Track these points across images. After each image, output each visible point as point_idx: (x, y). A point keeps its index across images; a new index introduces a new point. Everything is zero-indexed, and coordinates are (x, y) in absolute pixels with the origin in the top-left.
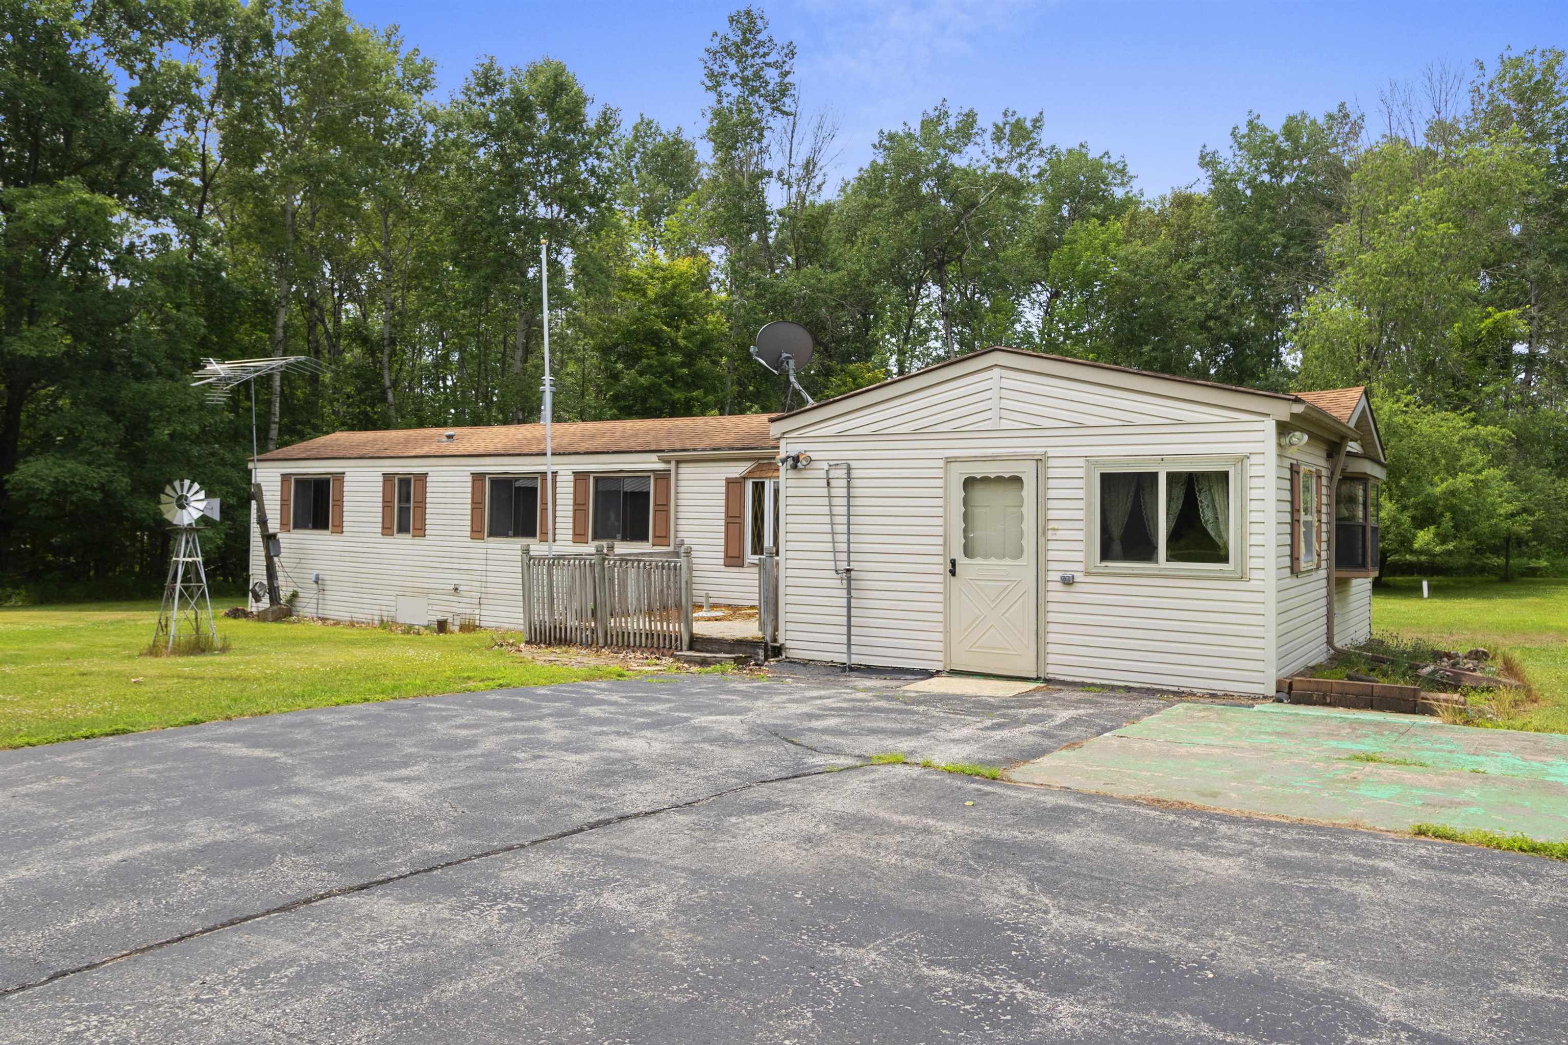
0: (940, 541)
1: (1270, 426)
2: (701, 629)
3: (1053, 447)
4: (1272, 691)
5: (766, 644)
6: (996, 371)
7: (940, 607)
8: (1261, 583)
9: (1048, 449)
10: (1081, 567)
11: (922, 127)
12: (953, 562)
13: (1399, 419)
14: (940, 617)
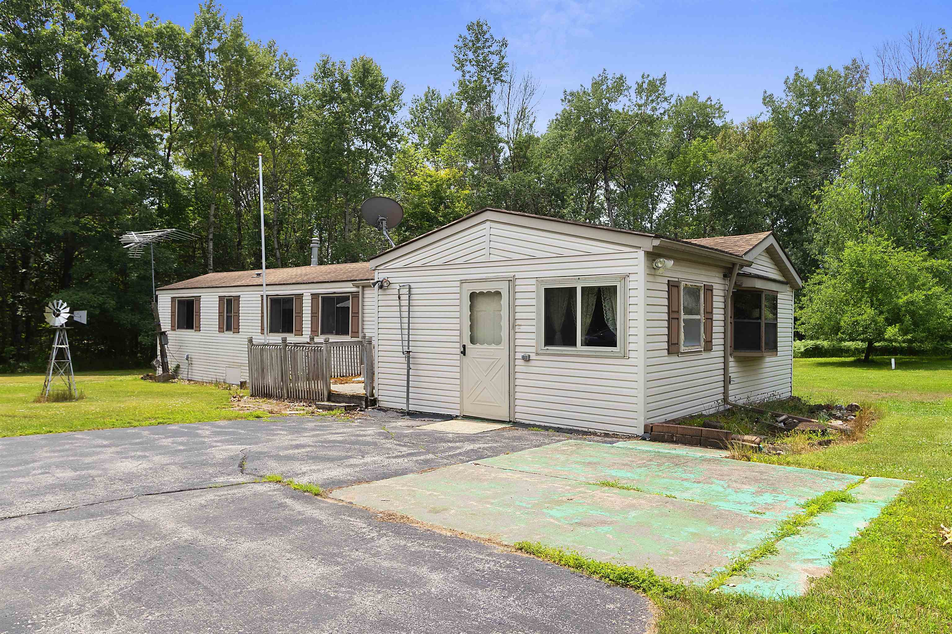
0: (458, 333)
1: (641, 255)
2: (336, 388)
3: (520, 272)
4: (641, 432)
5: (367, 398)
6: (488, 223)
7: (458, 375)
8: (636, 360)
9: (516, 274)
10: (533, 350)
11: (592, 86)
12: (464, 347)
13: (877, 257)
14: (458, 382)
